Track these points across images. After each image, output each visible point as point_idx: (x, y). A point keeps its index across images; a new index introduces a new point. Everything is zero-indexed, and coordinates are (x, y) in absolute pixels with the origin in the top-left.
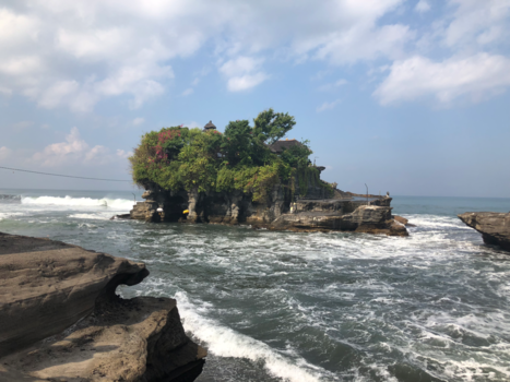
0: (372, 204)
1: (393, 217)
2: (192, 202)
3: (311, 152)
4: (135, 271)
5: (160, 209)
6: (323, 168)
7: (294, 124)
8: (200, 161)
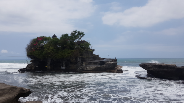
0: (110, 62)
1: (118, 66)
2: (49, 63)
3: (90, 45)
4: (26, 92)
5: (37, 66)
6: (94, 50)
7: (84, 35)
8: (51, 48)
